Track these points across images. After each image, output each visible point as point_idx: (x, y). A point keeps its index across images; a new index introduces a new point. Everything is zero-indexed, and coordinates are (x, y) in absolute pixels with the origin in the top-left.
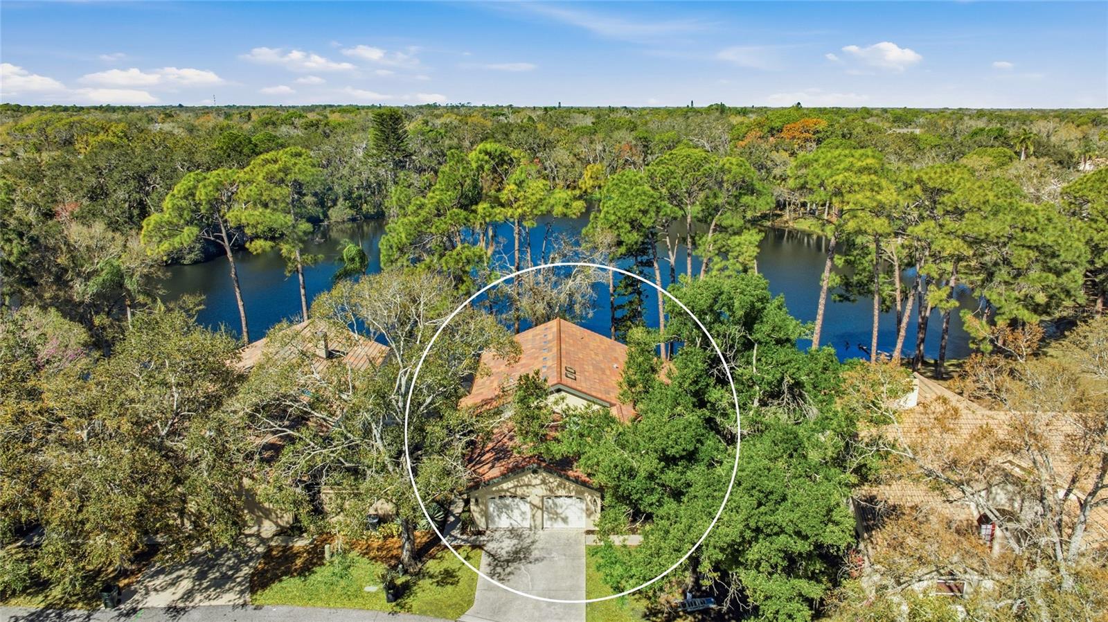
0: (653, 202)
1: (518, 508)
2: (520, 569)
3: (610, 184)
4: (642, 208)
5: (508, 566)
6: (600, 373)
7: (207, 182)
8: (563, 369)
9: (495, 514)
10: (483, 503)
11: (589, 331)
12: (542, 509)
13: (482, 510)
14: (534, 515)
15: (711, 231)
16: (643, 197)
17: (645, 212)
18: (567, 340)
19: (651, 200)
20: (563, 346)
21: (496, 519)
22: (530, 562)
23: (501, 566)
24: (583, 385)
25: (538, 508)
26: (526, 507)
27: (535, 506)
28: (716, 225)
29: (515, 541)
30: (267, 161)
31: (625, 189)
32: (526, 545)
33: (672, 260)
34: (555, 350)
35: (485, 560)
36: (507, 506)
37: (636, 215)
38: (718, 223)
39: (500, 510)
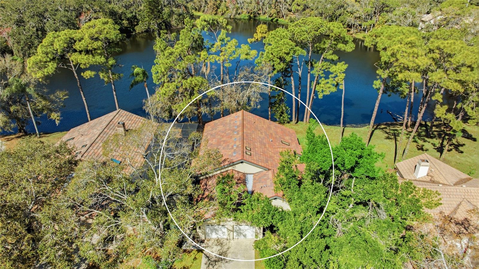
0: (292, 48)
1: (221, 230)
2: (221, 267)
3: (270, 37)
4: (286, 52)
5: (216, 265)
6: (263, 147)
7: (59, 38)
8: (245, 148)
9: (210, 232)
10: (203, 229)
11: (258, 117)
12: (233, 231)
13: (203, 232)
14: (229, 234)
15: (321, 60)
16: (287, 46)
17: (288, 54)
18: (247, 125)
19: (291, 47)
20: (245, 131)
21: (210, 235)
22: (227, 262)
23: (212, 265)
24: (255, 158)
25: (231, 231)
26: (225, 230)
27: (229, 230)
28: (323, 58)
29: (219, 248)
30: (90, 27)
31: (278, 40)
32: (225, 250)
33: (300, 73)
34: (241, 133)
35: (204, 260)
36: (216, 230)
37: (283, 55)
38: (325, 57)
39: (212, 231)
